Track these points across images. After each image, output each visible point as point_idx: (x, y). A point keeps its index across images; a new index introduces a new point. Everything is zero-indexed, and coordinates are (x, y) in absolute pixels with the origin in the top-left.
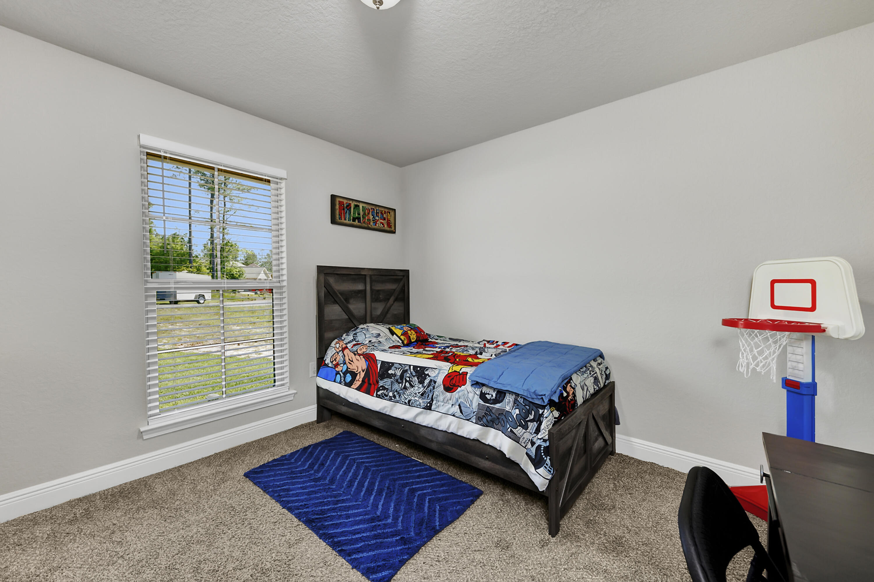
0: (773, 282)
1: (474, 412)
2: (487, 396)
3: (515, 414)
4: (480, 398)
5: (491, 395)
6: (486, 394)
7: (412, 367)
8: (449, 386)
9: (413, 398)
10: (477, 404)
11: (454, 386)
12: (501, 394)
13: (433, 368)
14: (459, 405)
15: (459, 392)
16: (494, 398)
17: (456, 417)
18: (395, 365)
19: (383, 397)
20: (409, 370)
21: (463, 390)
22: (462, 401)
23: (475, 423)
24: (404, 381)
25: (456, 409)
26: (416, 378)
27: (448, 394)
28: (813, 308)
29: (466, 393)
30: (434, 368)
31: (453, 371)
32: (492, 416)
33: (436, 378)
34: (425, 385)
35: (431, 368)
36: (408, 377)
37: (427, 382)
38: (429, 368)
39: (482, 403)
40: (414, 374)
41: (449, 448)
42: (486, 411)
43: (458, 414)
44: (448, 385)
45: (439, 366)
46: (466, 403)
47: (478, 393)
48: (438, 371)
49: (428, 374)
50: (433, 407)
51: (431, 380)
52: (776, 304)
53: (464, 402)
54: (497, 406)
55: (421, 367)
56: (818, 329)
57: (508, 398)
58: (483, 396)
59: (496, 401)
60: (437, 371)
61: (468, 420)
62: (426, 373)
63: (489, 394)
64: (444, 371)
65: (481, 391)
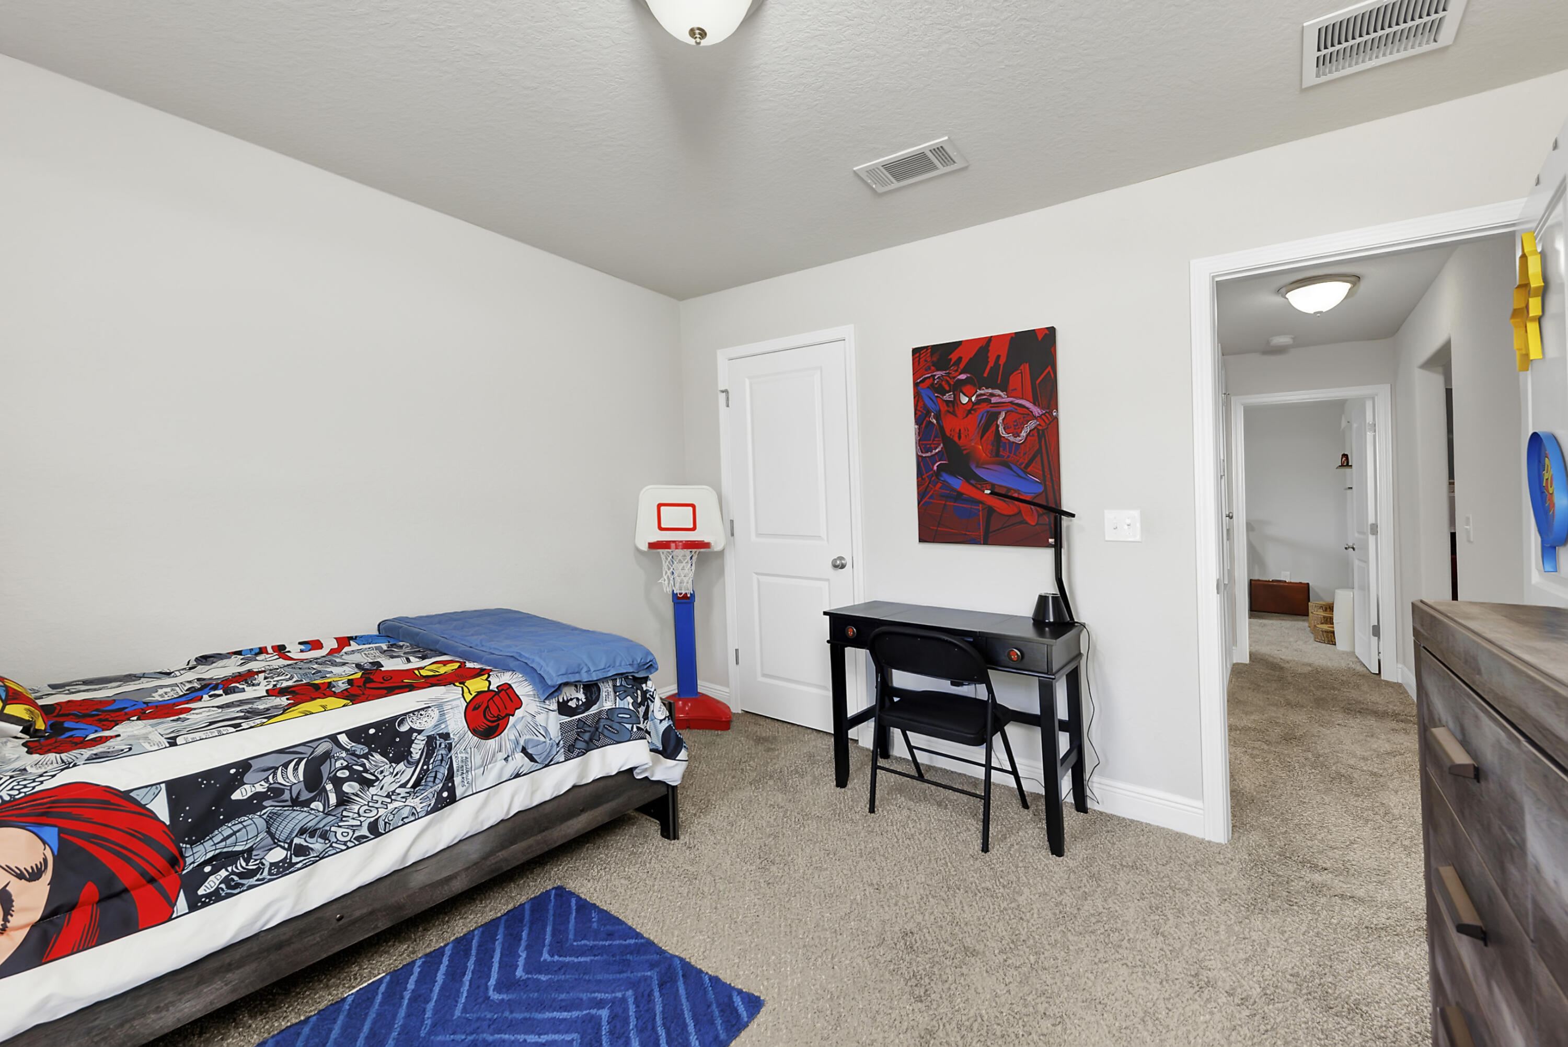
0: (659, 506)
1: (558, 744)
2: (570, 704)
3: (630, 705)
4: (560, 713)
5: (575, 700)
6: (568, 701)
7: (343, 739)
8: (489, 724)
9: (382, 811)
10: (559, 725)
11: (499, 719)
12: (592, 690)
13: (418, 710)
14: (524, 750)
15: (514, 726)
16: (584, 700)
17: (525, 775)
18: (255, 764)
19: (238, 885)
20: (336, 749)
21: (523, 717)
22: (528, 737)
23: (566, 760)
24: (329, 787)
25: (519, 760)
26: (378, 757)
27: (492, 743)
28: (694, 529)
29: (529, 719)
30: (423, 709)
31: (474, 694)
32: (589, 731)
33: (443, 726)
34: (416, 756)
35: (413, 712)
36: (343, 768)
37: (417, 749)
38: (405, 714)
39: (566, 719)
40: (361, 749)
41: (502, 854)
42: (578, 728)
43: (527, 764)
44: (483, 725)
45: (432, 700)
46: (535, 737)
47: (554, 706)
48: (436, 711)
49: (412, 730)
50: (459, 792)
51: (431, 740)
52: (663, 526)
53: (531, 737)
54: (594, 710)
55: (376, 725)
56: (705, 545)
57: (605, 690)
58: (564, 708)
59: (588, 705)
60: (435, 714)
61: (547, 766)
62: (404, 728)
63: (571, 699)
64: (454, 703)
65: (558, 702)
